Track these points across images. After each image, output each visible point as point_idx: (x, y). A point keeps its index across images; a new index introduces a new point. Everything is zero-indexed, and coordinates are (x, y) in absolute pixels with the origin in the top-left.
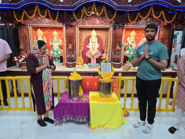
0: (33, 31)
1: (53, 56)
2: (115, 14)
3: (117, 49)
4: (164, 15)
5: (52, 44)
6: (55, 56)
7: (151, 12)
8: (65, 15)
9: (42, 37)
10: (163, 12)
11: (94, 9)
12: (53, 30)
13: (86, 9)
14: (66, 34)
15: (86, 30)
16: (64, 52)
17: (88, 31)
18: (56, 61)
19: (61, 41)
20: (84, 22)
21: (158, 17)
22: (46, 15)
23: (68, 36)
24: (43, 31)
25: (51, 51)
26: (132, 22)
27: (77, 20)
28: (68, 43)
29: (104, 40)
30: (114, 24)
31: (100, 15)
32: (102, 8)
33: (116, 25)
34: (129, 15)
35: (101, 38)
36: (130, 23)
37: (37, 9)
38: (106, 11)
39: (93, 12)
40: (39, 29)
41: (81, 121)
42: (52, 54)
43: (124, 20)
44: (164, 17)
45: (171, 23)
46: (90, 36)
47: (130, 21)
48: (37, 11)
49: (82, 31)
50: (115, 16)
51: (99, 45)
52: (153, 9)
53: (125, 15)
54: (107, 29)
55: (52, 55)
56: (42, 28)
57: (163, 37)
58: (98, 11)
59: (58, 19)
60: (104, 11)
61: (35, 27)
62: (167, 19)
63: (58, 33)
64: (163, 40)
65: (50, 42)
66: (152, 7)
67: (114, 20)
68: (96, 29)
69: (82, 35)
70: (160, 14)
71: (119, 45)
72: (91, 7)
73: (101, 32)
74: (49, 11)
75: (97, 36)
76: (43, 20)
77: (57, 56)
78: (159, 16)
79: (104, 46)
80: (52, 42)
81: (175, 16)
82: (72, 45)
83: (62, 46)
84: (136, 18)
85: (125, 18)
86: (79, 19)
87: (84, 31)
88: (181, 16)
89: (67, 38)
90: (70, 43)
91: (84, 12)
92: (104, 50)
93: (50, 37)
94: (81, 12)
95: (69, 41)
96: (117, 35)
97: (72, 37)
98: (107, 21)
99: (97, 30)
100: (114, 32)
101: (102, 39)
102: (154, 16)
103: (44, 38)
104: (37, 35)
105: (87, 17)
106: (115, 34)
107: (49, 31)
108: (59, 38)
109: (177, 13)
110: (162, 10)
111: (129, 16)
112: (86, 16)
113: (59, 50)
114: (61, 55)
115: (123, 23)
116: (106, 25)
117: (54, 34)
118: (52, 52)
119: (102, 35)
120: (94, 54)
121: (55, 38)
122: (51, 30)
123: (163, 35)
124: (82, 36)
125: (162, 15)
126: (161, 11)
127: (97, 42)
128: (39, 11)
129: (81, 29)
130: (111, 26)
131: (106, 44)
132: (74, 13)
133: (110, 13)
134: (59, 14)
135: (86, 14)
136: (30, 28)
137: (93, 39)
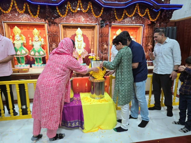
0: (9, 29)
1: (35, 57)
2: (102, 11)
3: (104, 48)
4: (148, 13)
5: (32, 44)
6: (36, 57)
7: (137, 10)
8: (48, 10)
9: (20, 36)
10: (148, 11)
11: (80, 5)
12: (33, 28)
13: (70, 5)
14: (48, 33)
15: (70, 29)
16: (46, 52)
17: (72, 29)
18: (38, 62)
19: (42, 40)
20: (68, 19)
21: (143, 15)
22: (24, 10)
23: (51, 34)
24: (21, 29)
25: (32, 51)
26: (119, 19)
27: (61, 16)
28: (51, 42)
29: (90, 39)
30: (101, 21)
31: (86, 11)
32: (88, 4)
33: (103, 22)
34: (116, 12)
35: (87, 36)
36: (117, 20)
37: (14, 3)
38: (93, 7)
39: (79, 8)
40: (16, 27)
41: (73, 125)
42: (33, 54)
43: (111, 17)
44: (149, 15)
45: (155, 21)
46: (75, 35)
47: (117, 18)
48: (13, 5)
49: (66, 29)
50: (101, 13)
51: (85, 44)
52: (138, 7)
53: (112, 12)
54: (93, 28)
55: (33, 56)
56: (19, 26)
57: (147, 35)
58: (84, 7)
59: (39, 14)
60: (90, 7)
61: (10, 24)
62: (151, 17)
63: (39, 31)
64: (147, 38)
65: (30, 41)
66: (138, 4)
67: (101, 17)
68: (82, 27)
69: (66, 33)
70: (145, 12)
71: (106, 43)
72: (76, 3)
73: (87, 30)
74: (28, 5)
75: (83, 35)
76: (20, 17)
77: (39, 57)
78: (145, 14)
79: (90, 45)
80: (32, 41)
81: (159, 14)
82: (56, 44)
83: (44, 45)
84: (122, 15)
85: (112, 15)
86: (63, 15)
87: (68, 29)
88: (165, 14)
89: (49, 36)
90: (53, 42)
91: (69, 8)
92: (90, 50)
93: (29, 36)
94: (66, 8)
95: (52, 40)
96: (103, 34)
97: (55, 35)
98: (93, 19)
99: (82, 29)
100: (100, 30)
101: (87, 38)
102: (139, 14)
103: (22, 37)
104: (13, 33)
105: (73, 13)
106: (102, 33)
107: (28, 29)
108: (40, 36)
109: (161, 11)
110: (147, 8)
111: (115, 14)
112: (71, 12)
113: (41, 50)
114: (44, 55)
115: (110, 20)
116: (92, 23)
117: (35, 32)
118: (32, 53)
119: (88, 33)
120: (81, 54)
121: (36, 36)
122: (30, 28)
123: (147, 34)
124: (66, 35)
125: (147, 13)
126: (145, 9)
127: (83, 41)
128: (16, 5)
129: (65, 27)
130: (97, 24)
131: (93, 43)
132: (57, 8)
133: (97, 10)
134: (40, 9)
135: (72, 10)
136: (5, 26)
137: (78, 37)
